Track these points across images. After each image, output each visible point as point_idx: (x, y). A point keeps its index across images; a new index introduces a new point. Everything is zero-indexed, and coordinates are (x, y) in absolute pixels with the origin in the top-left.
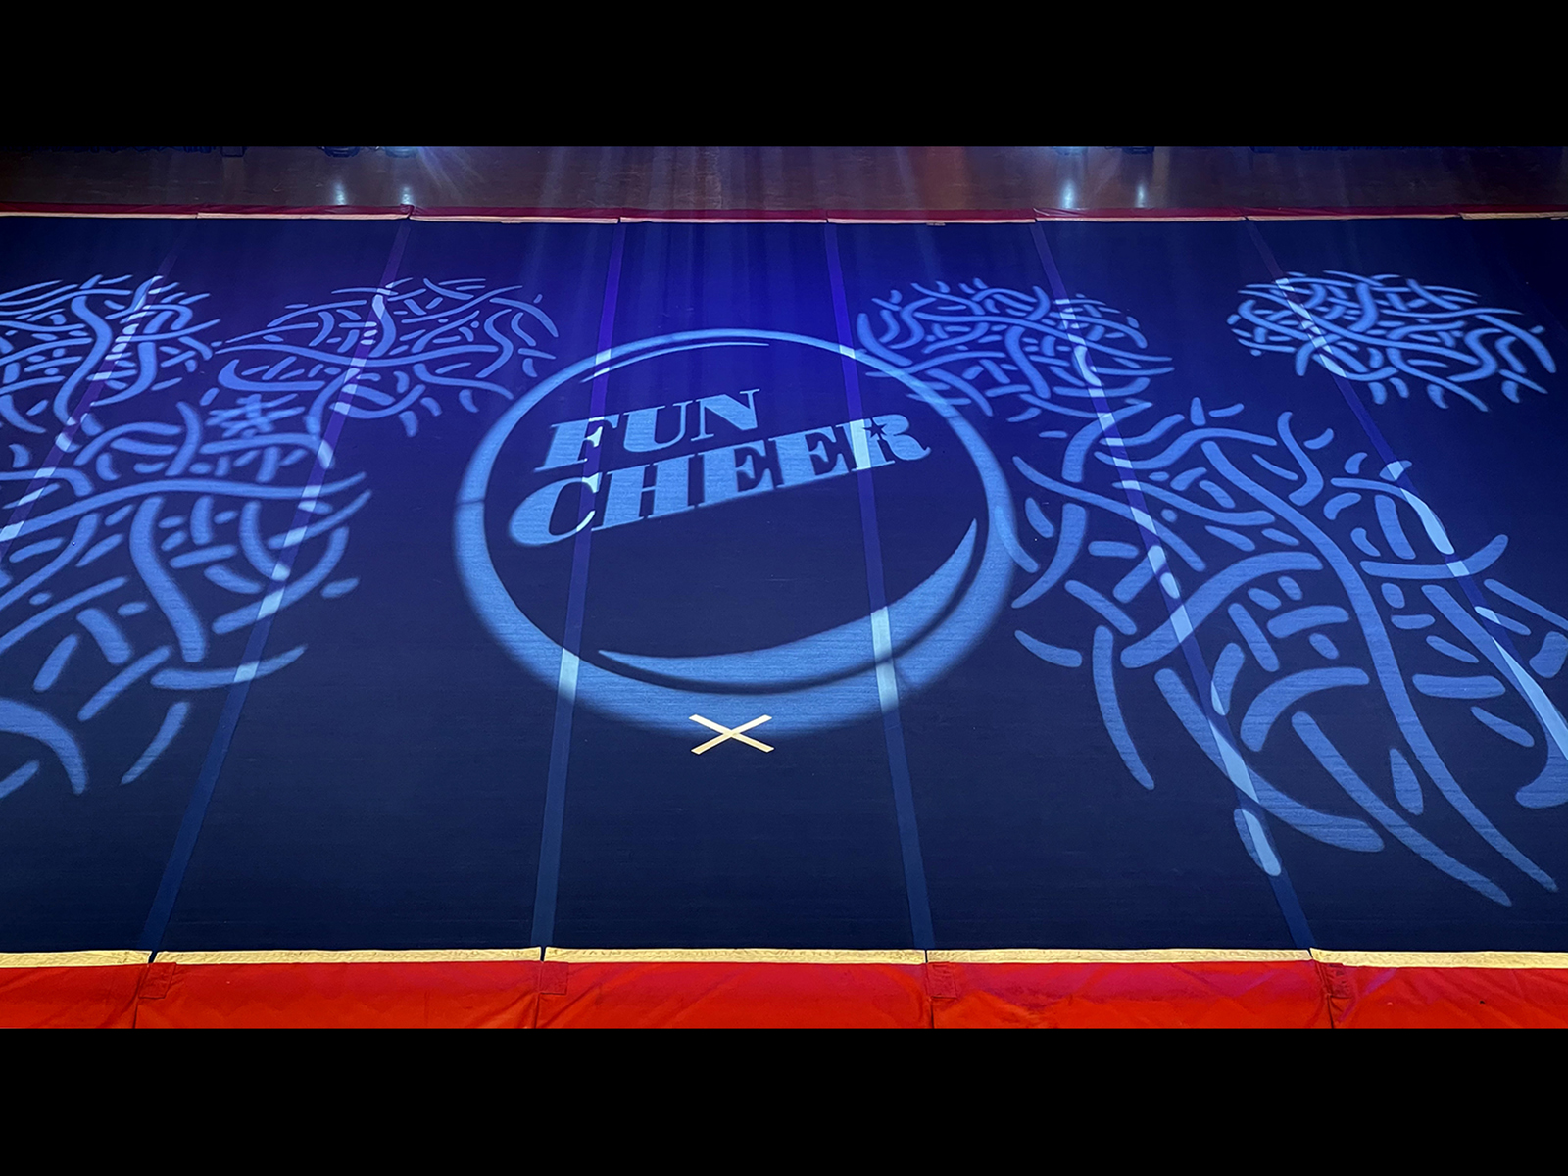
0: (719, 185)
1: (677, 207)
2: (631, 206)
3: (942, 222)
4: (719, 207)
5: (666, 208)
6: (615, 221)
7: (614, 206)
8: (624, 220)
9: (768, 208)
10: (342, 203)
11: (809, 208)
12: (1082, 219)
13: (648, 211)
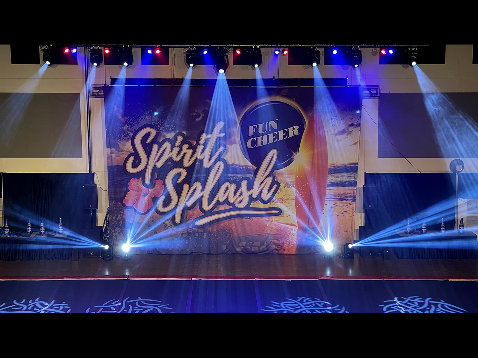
0: (222, 268)
1: (209, 275)
2: (196, 275)
3: (290, 280)
4: (222, 275)
5: (206, 275)
6: (190, 279)
7: (190, 275)
8: (193, 279)
9: (237, 275)
10: (107, 275)
11: (249, 276)
12: (333, 279)
13: (200, 276)
